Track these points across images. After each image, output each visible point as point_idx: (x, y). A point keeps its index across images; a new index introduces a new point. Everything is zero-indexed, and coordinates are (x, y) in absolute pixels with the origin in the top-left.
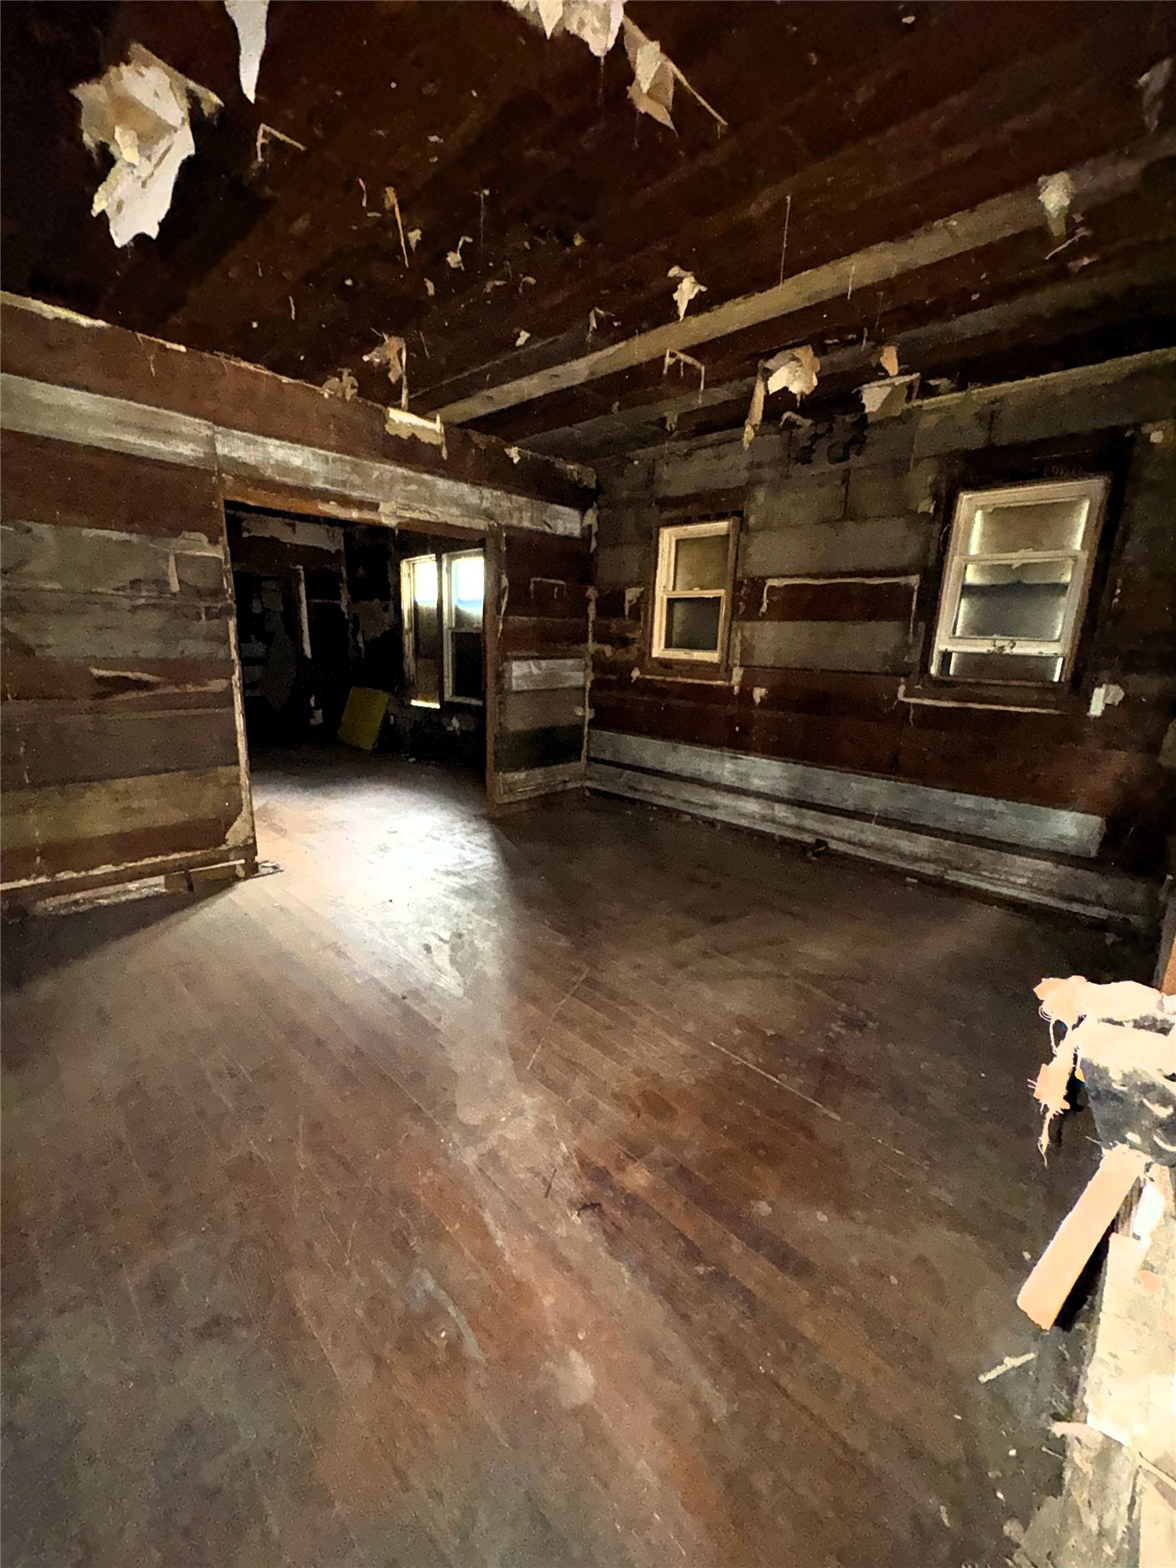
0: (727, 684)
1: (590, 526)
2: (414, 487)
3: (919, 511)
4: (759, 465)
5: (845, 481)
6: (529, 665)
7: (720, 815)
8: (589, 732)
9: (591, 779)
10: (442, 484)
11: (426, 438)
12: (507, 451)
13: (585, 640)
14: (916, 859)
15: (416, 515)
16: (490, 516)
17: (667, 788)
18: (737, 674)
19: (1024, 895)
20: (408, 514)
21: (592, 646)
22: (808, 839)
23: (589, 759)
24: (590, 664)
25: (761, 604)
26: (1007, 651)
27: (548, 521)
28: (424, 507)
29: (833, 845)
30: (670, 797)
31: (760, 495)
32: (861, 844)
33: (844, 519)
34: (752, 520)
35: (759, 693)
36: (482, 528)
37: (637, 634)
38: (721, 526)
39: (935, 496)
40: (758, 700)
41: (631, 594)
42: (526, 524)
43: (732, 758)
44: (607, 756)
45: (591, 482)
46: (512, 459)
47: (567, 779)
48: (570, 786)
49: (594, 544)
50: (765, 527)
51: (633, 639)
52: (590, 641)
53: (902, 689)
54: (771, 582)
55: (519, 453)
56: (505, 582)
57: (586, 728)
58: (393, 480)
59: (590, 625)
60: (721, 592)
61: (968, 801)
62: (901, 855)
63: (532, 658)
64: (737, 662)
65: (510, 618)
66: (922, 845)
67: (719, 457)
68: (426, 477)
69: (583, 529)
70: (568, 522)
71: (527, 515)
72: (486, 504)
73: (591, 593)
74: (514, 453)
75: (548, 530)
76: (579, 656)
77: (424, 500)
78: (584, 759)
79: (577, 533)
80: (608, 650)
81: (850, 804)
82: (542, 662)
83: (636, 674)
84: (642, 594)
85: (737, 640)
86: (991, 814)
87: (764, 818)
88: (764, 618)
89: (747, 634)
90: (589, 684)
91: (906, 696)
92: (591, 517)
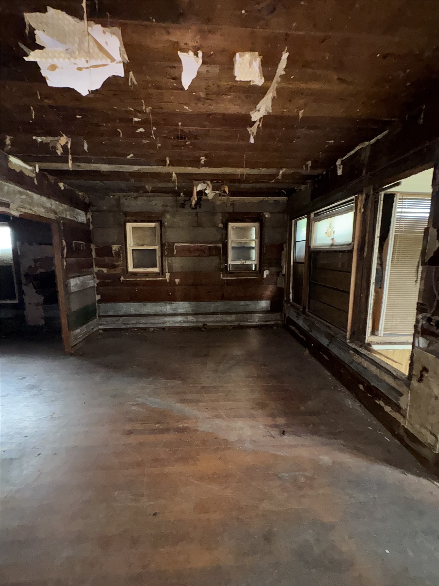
0: (164, 279)
2: (23, 197)
3: (219, 226)
4: (167, 206)
5: (197, 215)
6: (76, 280)
7: (168, 325)
9: (101, 325)
11: (27, 173)
13: (92, 267)
14: (232, 321)
15: (26, 211)
16: (56, 213)
18: (168, 275)
21: (96, 269)
23: (99, 316)
24: (96, 276)
25: (174, 252)
26: (245, 263)
27: (75, 216)
30: (145, 323)
33: (197, 226)
34: (166, 224)
38: (153, 225)
39: (223, 223)
40: (177, 283)
41: (115, 248)
42: (68, 217)
43: (169, 304)
45: (87, 200)
46: (61, 188)
49: (91, 226)
50: (171, 227)
53: (221, 275)
54: (176, 245)
55: (64, 186)
56: (64, 243)
58: (15, 193)
59: (94, 260)
60: (157, 247)
63: (77, 276)
64: (167, 271)
65: (68, 259)
67: (150, 201)
68: (28, 192)
69: (87, 220)
70: (82, 217)
71: (68, 213)
72: (53, 207)
73: (93, 247)
74: (61, 185)
75: (76, 220)
76: (91, 273)
77: (30, 204)
79: (85, 222)
80: (105, 270)
81: (212, 311)
82: (80, 277)
83: (122, 278)
84: (120, 247)
85: (166, 264)
87: (184, 322)
88: (175, 256)
89: (170, 262)
90: (96, 285)
91: (223, 277)
92: (89, 216)
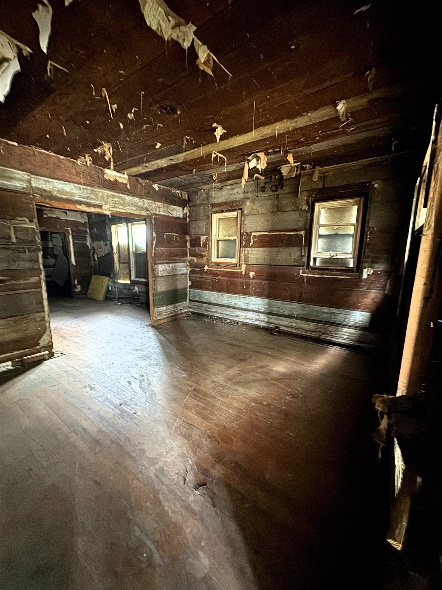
0: (240, 271)
1: (186, 213)
2: (116, 199)
3: (303, 209)
4: (247, 192)
5: (277, 198)
6: (165, 266)
7: (240, 319)
8: (190, 291)
9: (190, 308)
10: (128, 198)
11: (121, 180)
12: (153, 185)
13: (186, 255)
14: (310, 331)
15: (118, 210)
16: (147, 210)
17: (220, 310)
18: (244, 267)
19: (346, 342)
20: (115, 210)
21: (189, 258)
22: (273, 326)
23: (190, 300)
24: (189, 264)
25: (251, 242)
26: (335, 257)
27: (170, 211)
28: (121, 207)
29: (282, 328)
30: (221, 314)
31: (248, 203)
32: (291, 327)
33: (277, 211)
34: (246, 212)
35: (252, 274)
36: (145, 215)
37: (206, 253)
38: (235, 214)
39: (308, 204)
40: (251, 277)
41: (203, 238)
42: (162, 213)
43: (244, 298)
44: (197, 299)
45: (185, 197)
46: (155, 189)
47: (182, 308)
48: (183, 311)
49: (188, 220)
50: (250, 214)
51: (205, 255)
52: (188, 256)
53: (301, 271)
54: (253, 234)
55: (158, 187)
56: (154, 235)
57: (188, 289)
58: (108, 197)
59: (188, 250)
60: (235, 238)
61: (326, 310)
62: (305, 330)
63: (166, 263)
64: (244, 263)
65: (157, 248)
66: (312, 326)
67: (232, 189)
68: (121, 195)
69: (184, 215)
70: (177, 212)
71: (162, 210)
72: (146, 206)
73: (188, 238)
74: (156, 186)
75: (170, 215)
76: (184, 261)
77: (121, 204)
78: (188, 301)
79: (181, 216)
80: (195, 259)
81: (286, 313)
82: (170, 264)
83: (206, 268)
84: (207, 238)
85: (242, 254)
86: (334, 314)
87: (256, 320)
88: (252, 247)
89: (246, 252)
90: (188, 272)
91: (302, 273)
92: (186, 210)
